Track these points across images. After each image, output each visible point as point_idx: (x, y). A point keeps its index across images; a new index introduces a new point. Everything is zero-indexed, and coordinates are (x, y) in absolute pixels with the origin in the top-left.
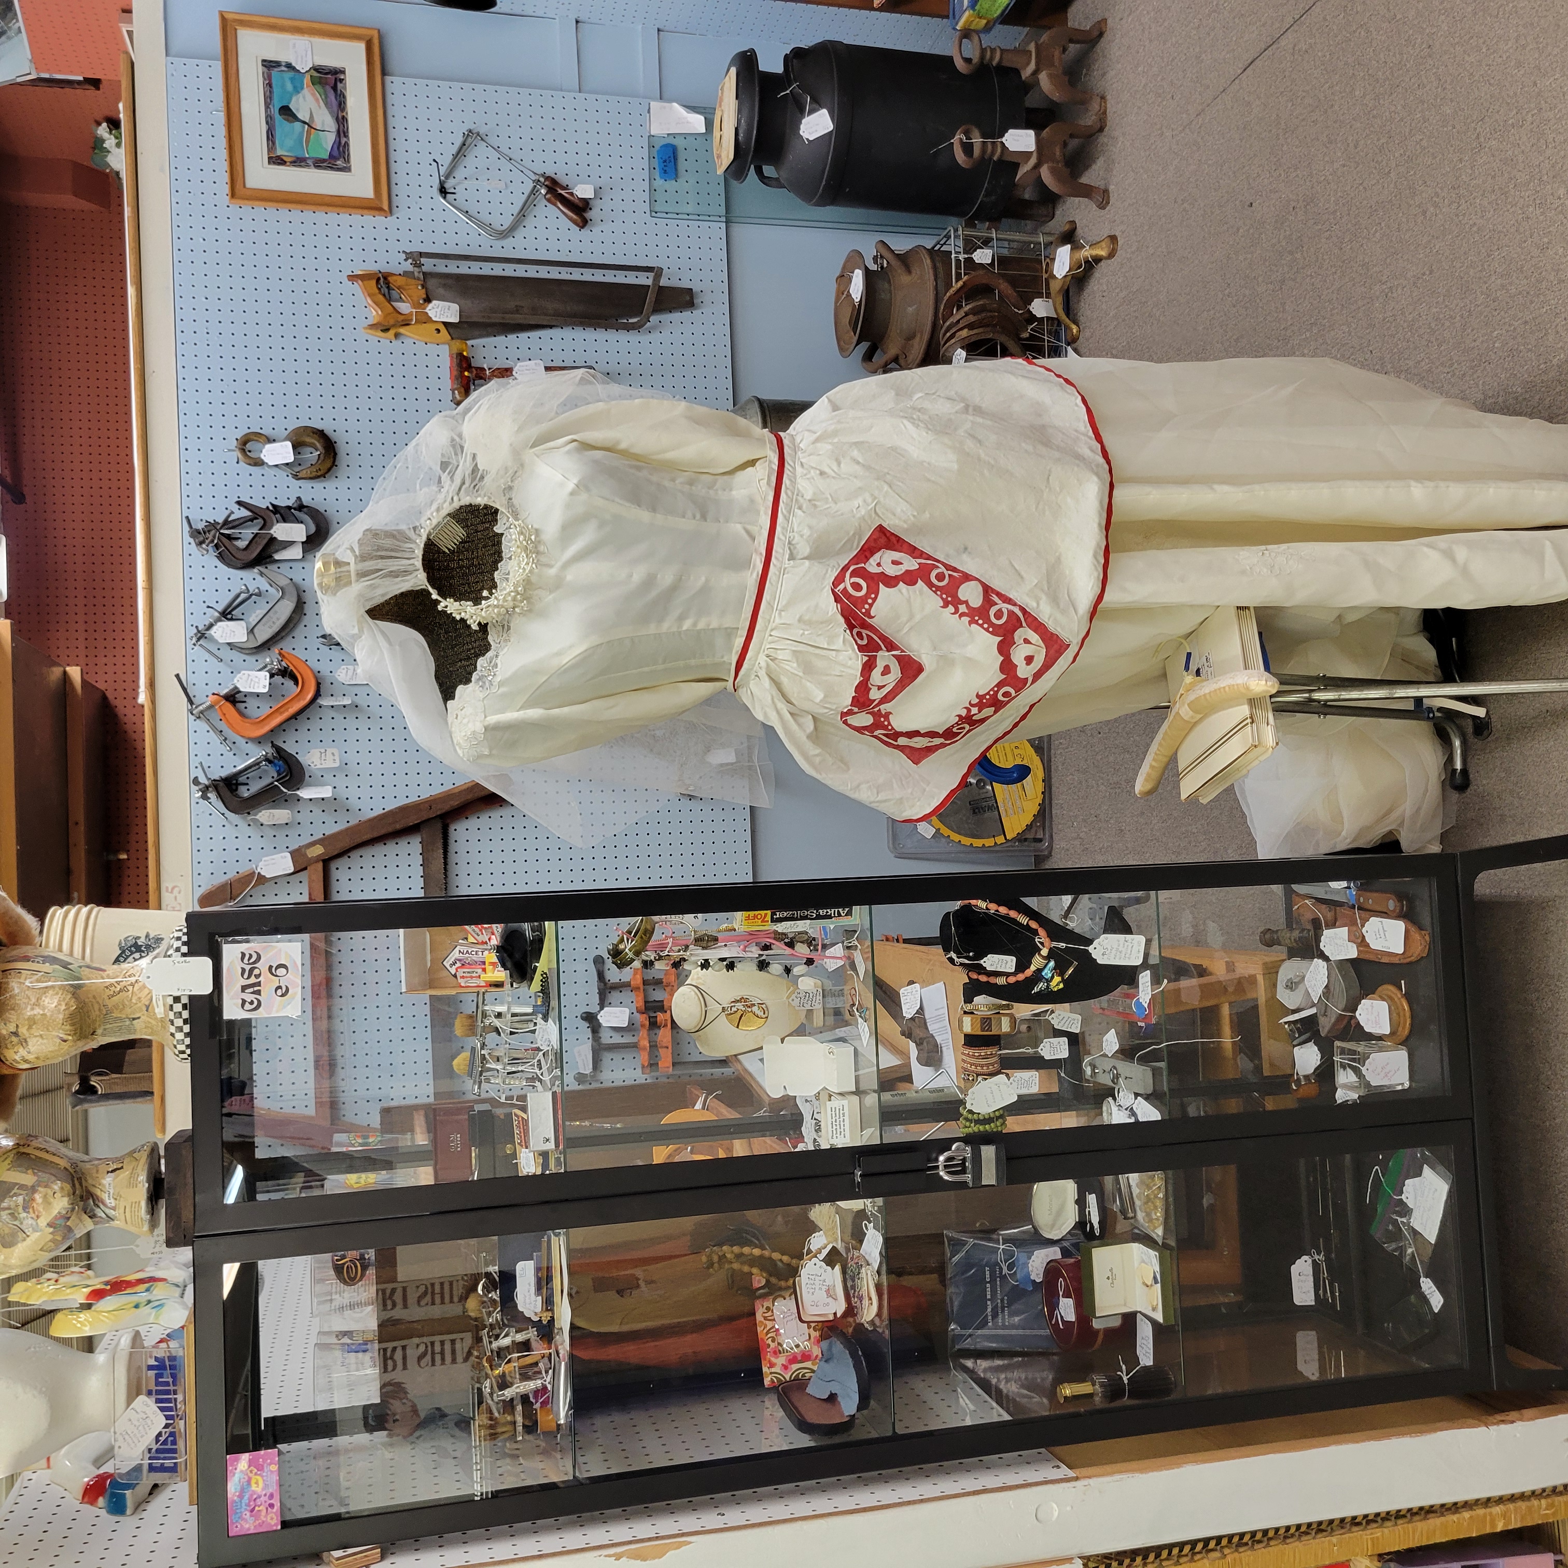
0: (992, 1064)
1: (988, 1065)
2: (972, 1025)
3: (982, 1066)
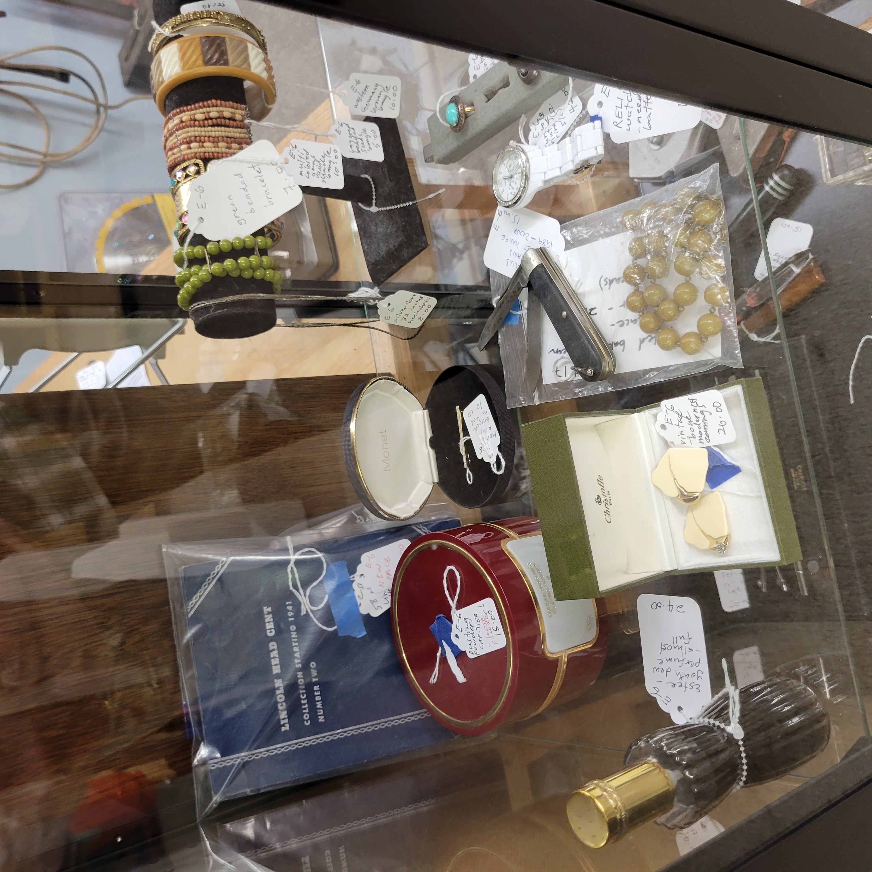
0: (237, 141)
1: (227, 140)
2: (182, 57)
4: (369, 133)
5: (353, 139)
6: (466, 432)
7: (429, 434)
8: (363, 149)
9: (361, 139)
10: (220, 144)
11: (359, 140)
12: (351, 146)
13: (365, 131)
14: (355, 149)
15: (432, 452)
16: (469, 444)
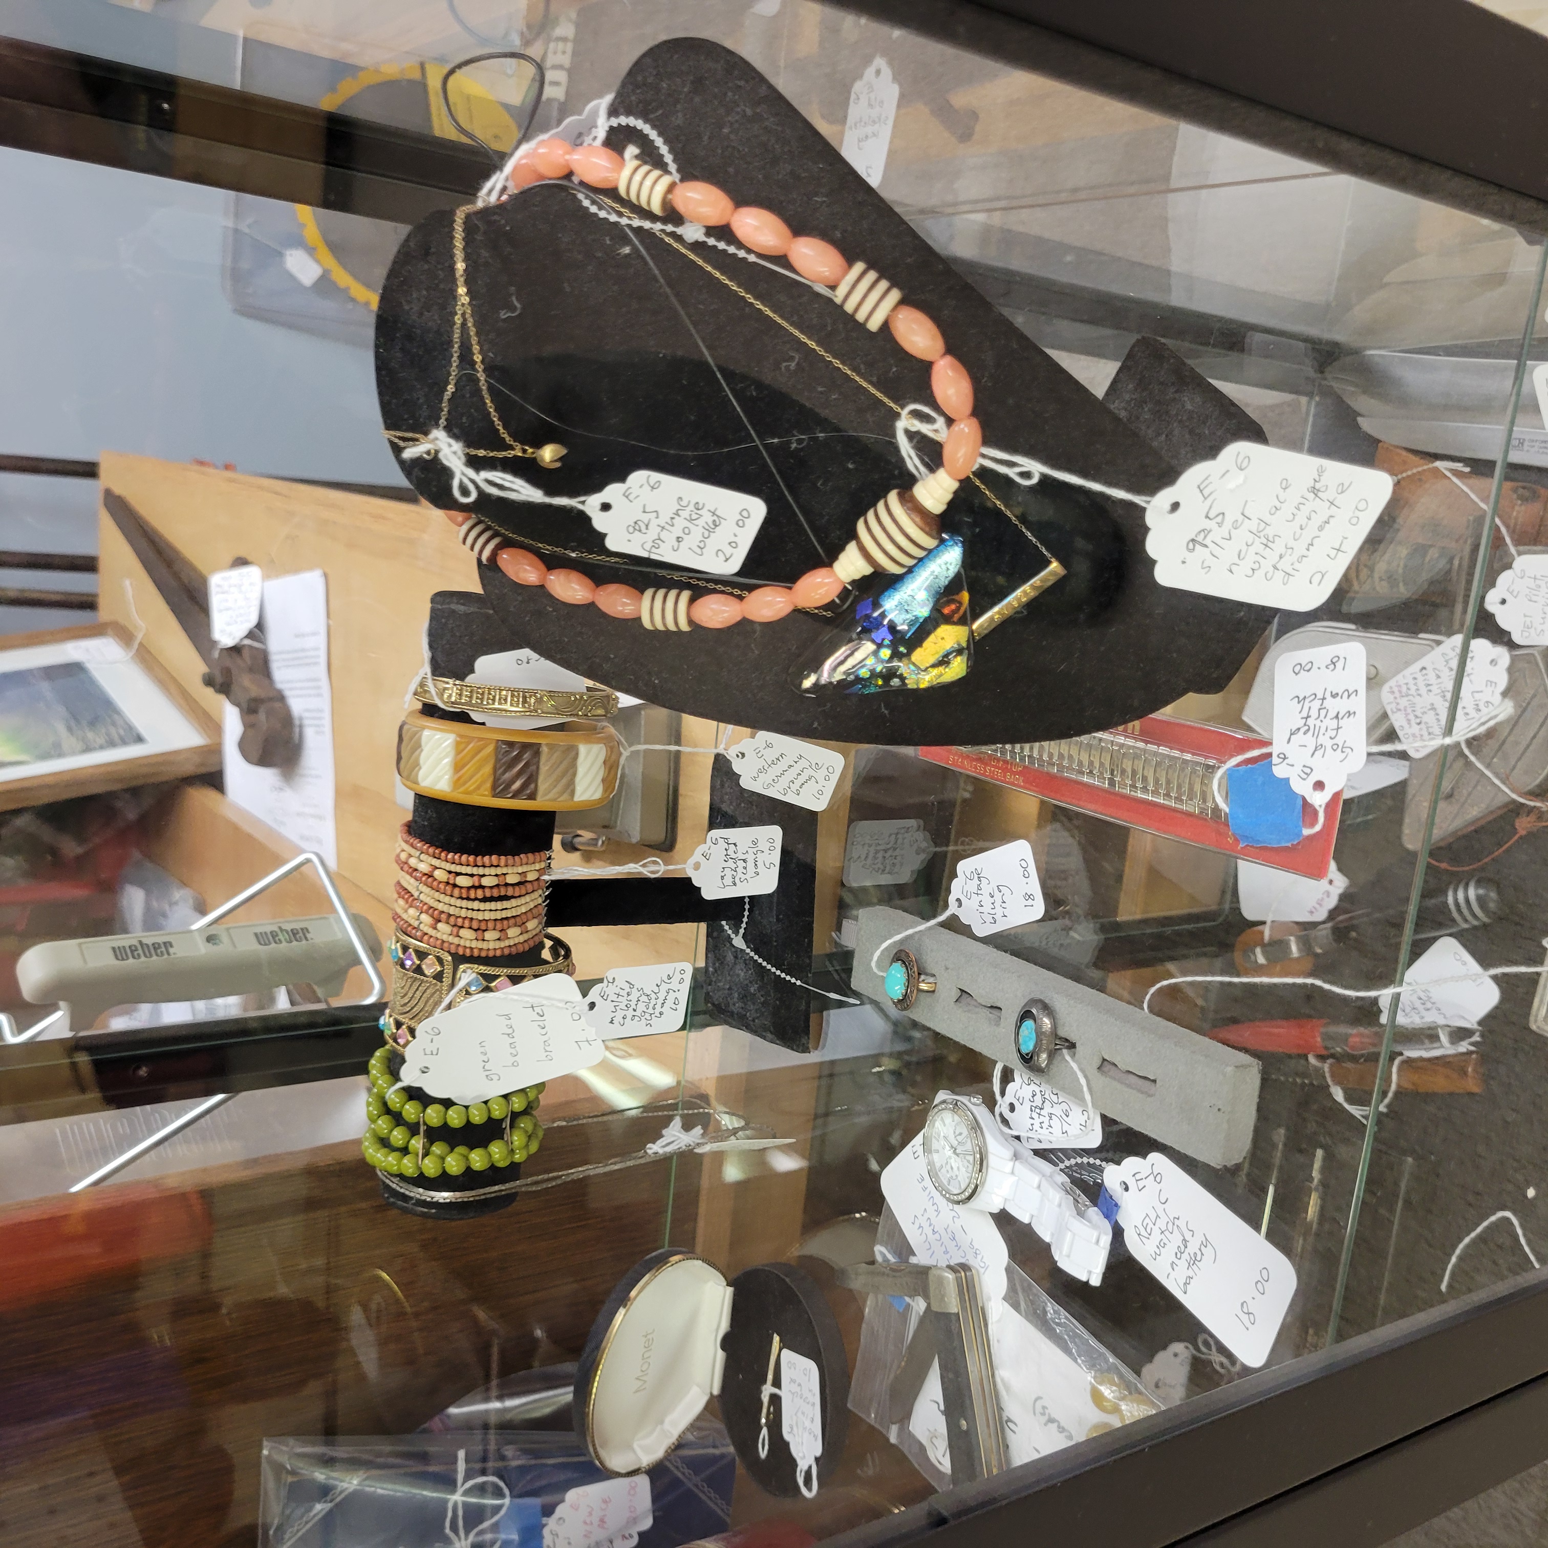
0: (519, 921)
1: (502, 924)
2: (458, 767)
3: (480, 929)
4: (763, 845)
5: (731, 863)
6: (777, 1383)
7: (724, 1326)
8: (744, 877)
9: (744, 861)
10: (488, 935)
11: (741, 864)
12: (722, 877)
13: (755, 843)
14: (728, 880)
15: (721, 1355)
16: (776, 1400)
